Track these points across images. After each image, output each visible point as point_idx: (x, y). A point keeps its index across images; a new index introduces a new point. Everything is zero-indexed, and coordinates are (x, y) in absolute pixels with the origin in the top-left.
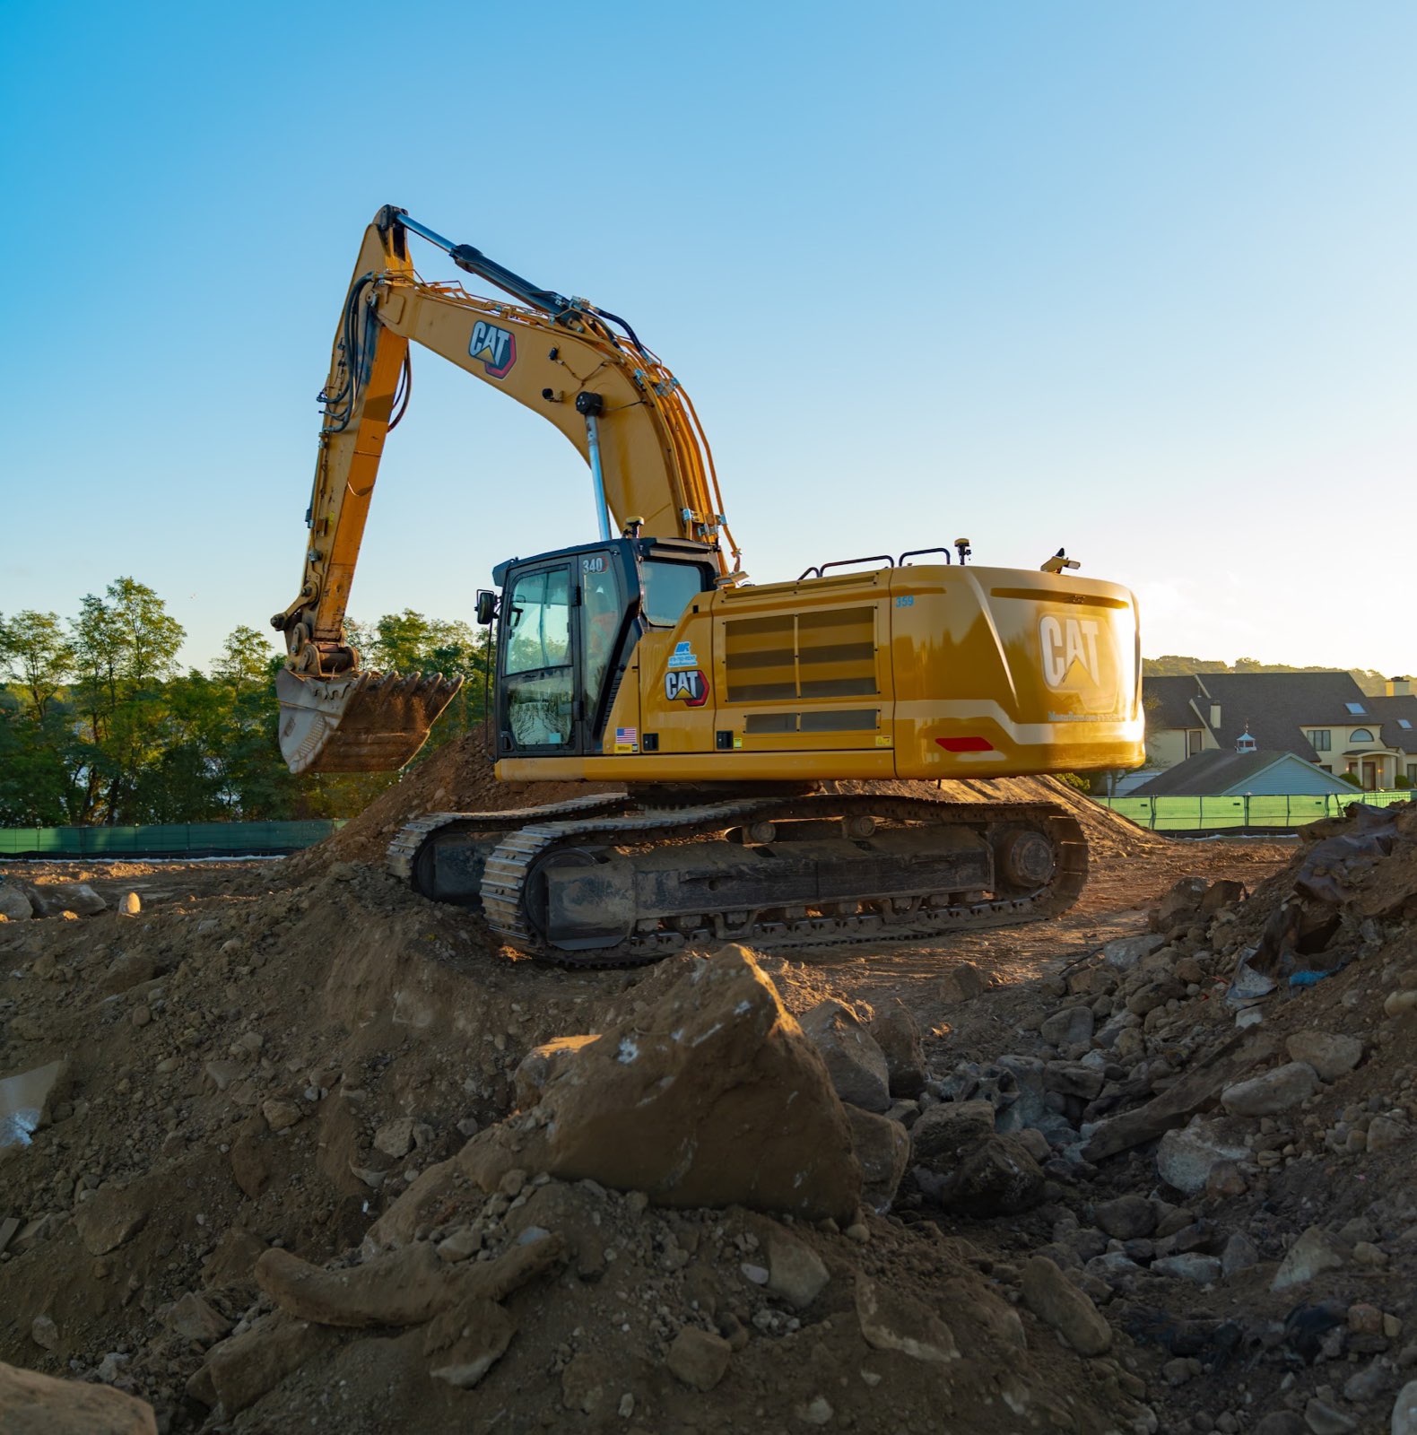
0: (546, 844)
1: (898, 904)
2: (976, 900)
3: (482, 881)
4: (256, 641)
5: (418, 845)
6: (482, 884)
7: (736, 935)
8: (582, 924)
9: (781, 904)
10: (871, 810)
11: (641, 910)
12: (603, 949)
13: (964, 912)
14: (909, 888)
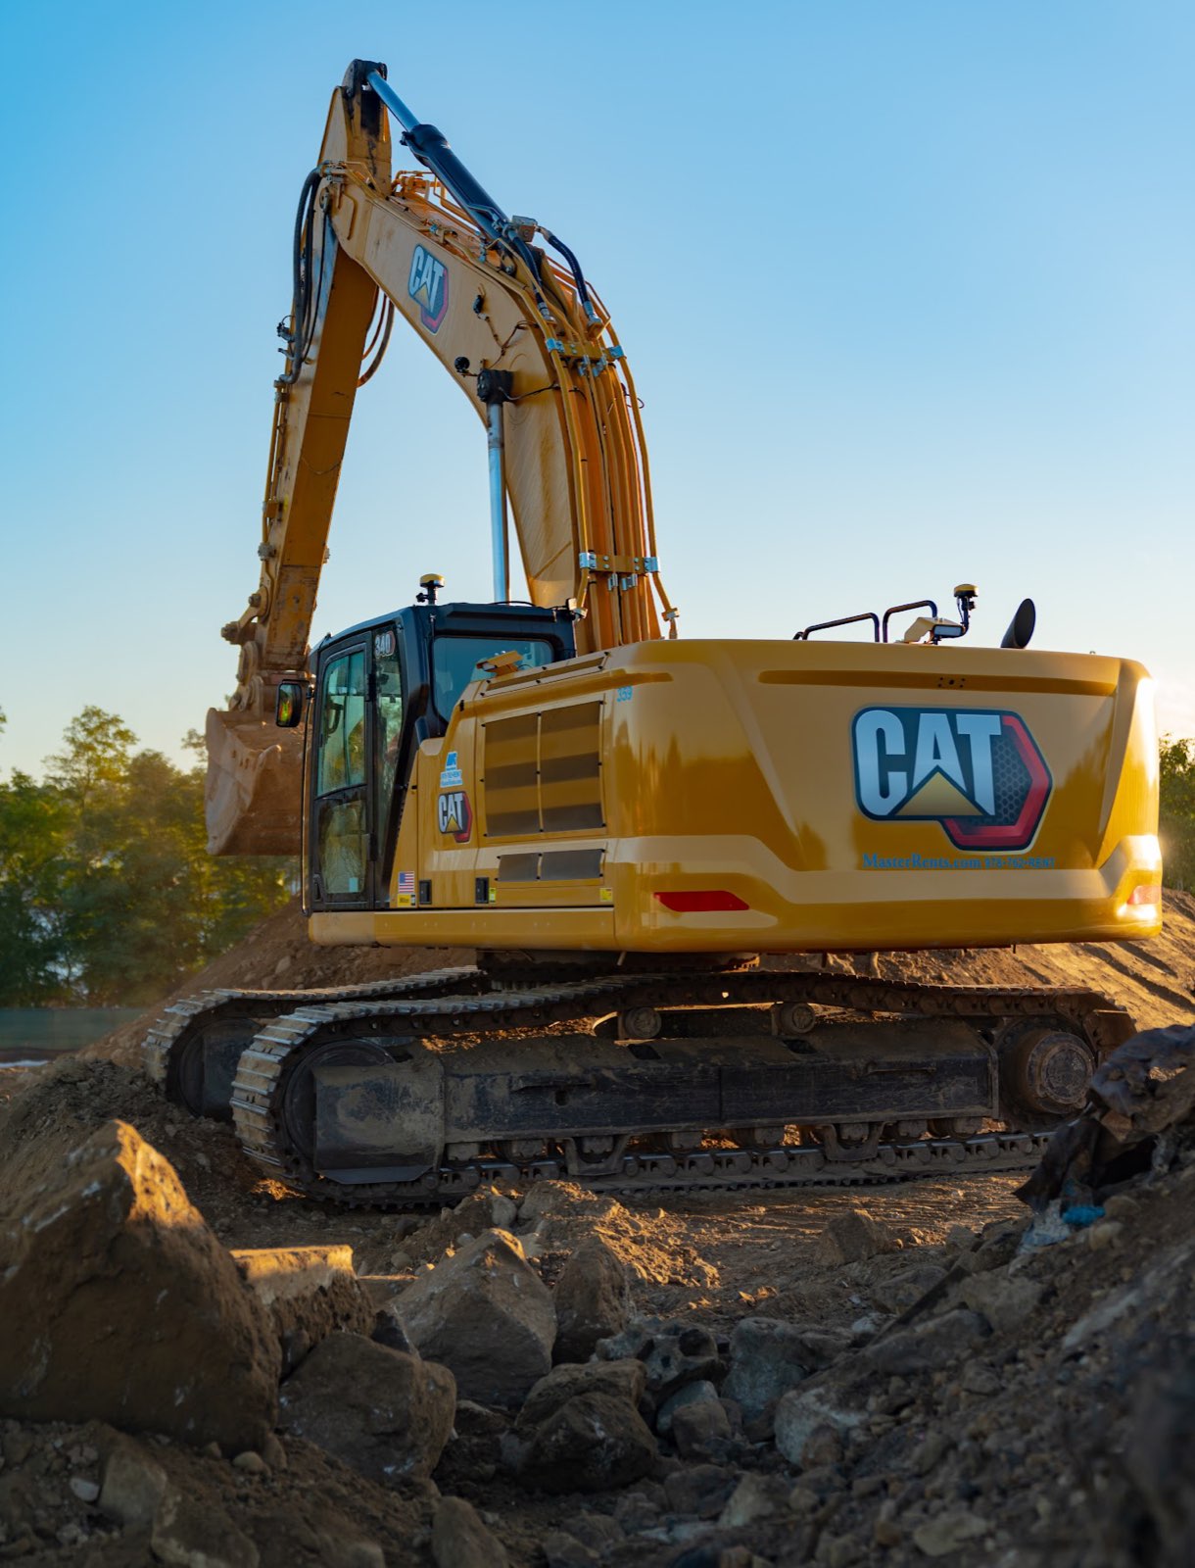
0: (310, 1032)
1: (847, 1132)
2: (970, 1130)
3: (234, 1083)
4: (112, 730)
5: (177, 1034)
6: (233, 1088)
7: (597, 1170)
8: (364, 1148)
9: (663, 1128)
10: (808, 994)
11: (453, 1130)
12: (399, 1183)
13: (955, 1147)
14: (864, 1110)
